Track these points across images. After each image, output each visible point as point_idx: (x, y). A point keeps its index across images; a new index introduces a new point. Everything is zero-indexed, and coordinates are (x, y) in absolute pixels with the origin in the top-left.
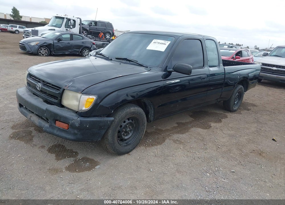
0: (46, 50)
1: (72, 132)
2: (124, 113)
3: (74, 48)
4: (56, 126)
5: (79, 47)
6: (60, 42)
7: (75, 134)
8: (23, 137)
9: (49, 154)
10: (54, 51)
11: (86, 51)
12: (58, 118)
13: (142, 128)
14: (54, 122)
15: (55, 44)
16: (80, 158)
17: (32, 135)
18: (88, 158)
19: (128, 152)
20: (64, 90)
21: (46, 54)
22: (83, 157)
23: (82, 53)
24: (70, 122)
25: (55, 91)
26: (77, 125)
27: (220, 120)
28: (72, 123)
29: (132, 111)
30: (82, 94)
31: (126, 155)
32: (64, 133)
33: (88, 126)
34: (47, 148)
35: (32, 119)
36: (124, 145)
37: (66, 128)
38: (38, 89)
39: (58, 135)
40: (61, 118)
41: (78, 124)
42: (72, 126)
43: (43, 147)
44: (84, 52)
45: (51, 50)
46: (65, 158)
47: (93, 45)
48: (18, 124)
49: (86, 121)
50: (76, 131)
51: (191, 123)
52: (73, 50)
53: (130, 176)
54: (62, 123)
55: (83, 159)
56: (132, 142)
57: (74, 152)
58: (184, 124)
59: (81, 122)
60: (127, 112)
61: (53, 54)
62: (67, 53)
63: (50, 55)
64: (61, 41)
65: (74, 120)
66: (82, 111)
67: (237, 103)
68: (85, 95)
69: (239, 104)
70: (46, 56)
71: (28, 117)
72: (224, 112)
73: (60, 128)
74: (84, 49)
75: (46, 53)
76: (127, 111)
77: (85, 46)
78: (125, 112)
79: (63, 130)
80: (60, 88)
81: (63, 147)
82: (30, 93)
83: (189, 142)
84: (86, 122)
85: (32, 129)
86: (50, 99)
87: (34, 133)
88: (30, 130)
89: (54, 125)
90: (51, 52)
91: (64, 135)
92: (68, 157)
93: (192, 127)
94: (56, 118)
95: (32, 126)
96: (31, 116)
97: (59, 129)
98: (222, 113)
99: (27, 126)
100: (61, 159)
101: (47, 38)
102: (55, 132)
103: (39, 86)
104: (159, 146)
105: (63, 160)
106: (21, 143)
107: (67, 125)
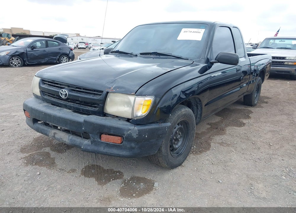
0: (19, 60)
1: (128, 146)
2: (176, 117)
3: (51, 56)
4: (102, 141)
5: (55, 54)
6: (34, 50)
7: (132, 148)
8: (41, 161)
9: (87, 179)
10: (28, 60)
11: (64, 58)
12: (106, 130)
13: (192, 133)
14: (99, 136)
15: (28, 53)
16: (129, 179)
17: (51, 157)
18: (138, 177)
19: (180, 165)
20: (108, 93)
21: (19, 65)
22: (130, 176)
23: (60, 60)
24: (126, 133)
25: (93, 96)
26: (135, 136)
27: (249, 116)
28: (128, 135)
29: (184, 113)
30: (136, 95)
31: (180, 167)
32: (116, 149)
33: (146, 137)
34: (79, 172)
35: (56, 136)
36: (176, 156)
37: (119, 142)
38: (63, 97)
39: (106, 152)
40: (110, 129)
41: (135, 134)
42: (129, 139)
43: (73, 171)
44: (62, 59)
45: (25, 59)
46: (110, 181)
47: (71, 51)
48: (27, 146)
49: (144, 129)
50: (133, 145)
51: (222, 122)
52: (50, 58)
53: (201, 192)
54: (112, 136)
55: (132, 179)
56: (182, 151)
57: (117, 172)
58: (216, 124)
59: (140, 132)
60: (179, 115)
61: (27, 64)
62: (43, 61)
63: (24, 65)
64: (35, 48)
65: (130, 130)
66: (138, 118)
67: (256, 96)
68: (140, 96)
69: (257, 98)
70: (19, 67)
71: (50, 134)
72: (246, 107)
73: (108, 143)
74: (61, 57)
75: (19, 63)
76: (179, 113)
77: (63, 53)
78: (176, 115)
79: (114, 146)
80: (102, 92)
81: (99, 167)
82: (46, 104)
83: (236, 143)
84: (145, 131)
85: (47, 149)
86: (84, 108)
87: (53, 154)
88: (45, 151)
89: (100, 140)
90: (24, 61)
91: (115, 151)
92: (113, 180)
93: (227, 126)
94: (101, 130)
95: (45, 147)
96: (55, 134)
97: (108, 145)
98: (244, 108)
99: (40, 147)
100: (105, 183)
101: (18, 47)
102: (102, 149)
103: (64, 93)
104: (208, 152)
105: (109, 184)
106: (42, 169)
107: (120, 138)
